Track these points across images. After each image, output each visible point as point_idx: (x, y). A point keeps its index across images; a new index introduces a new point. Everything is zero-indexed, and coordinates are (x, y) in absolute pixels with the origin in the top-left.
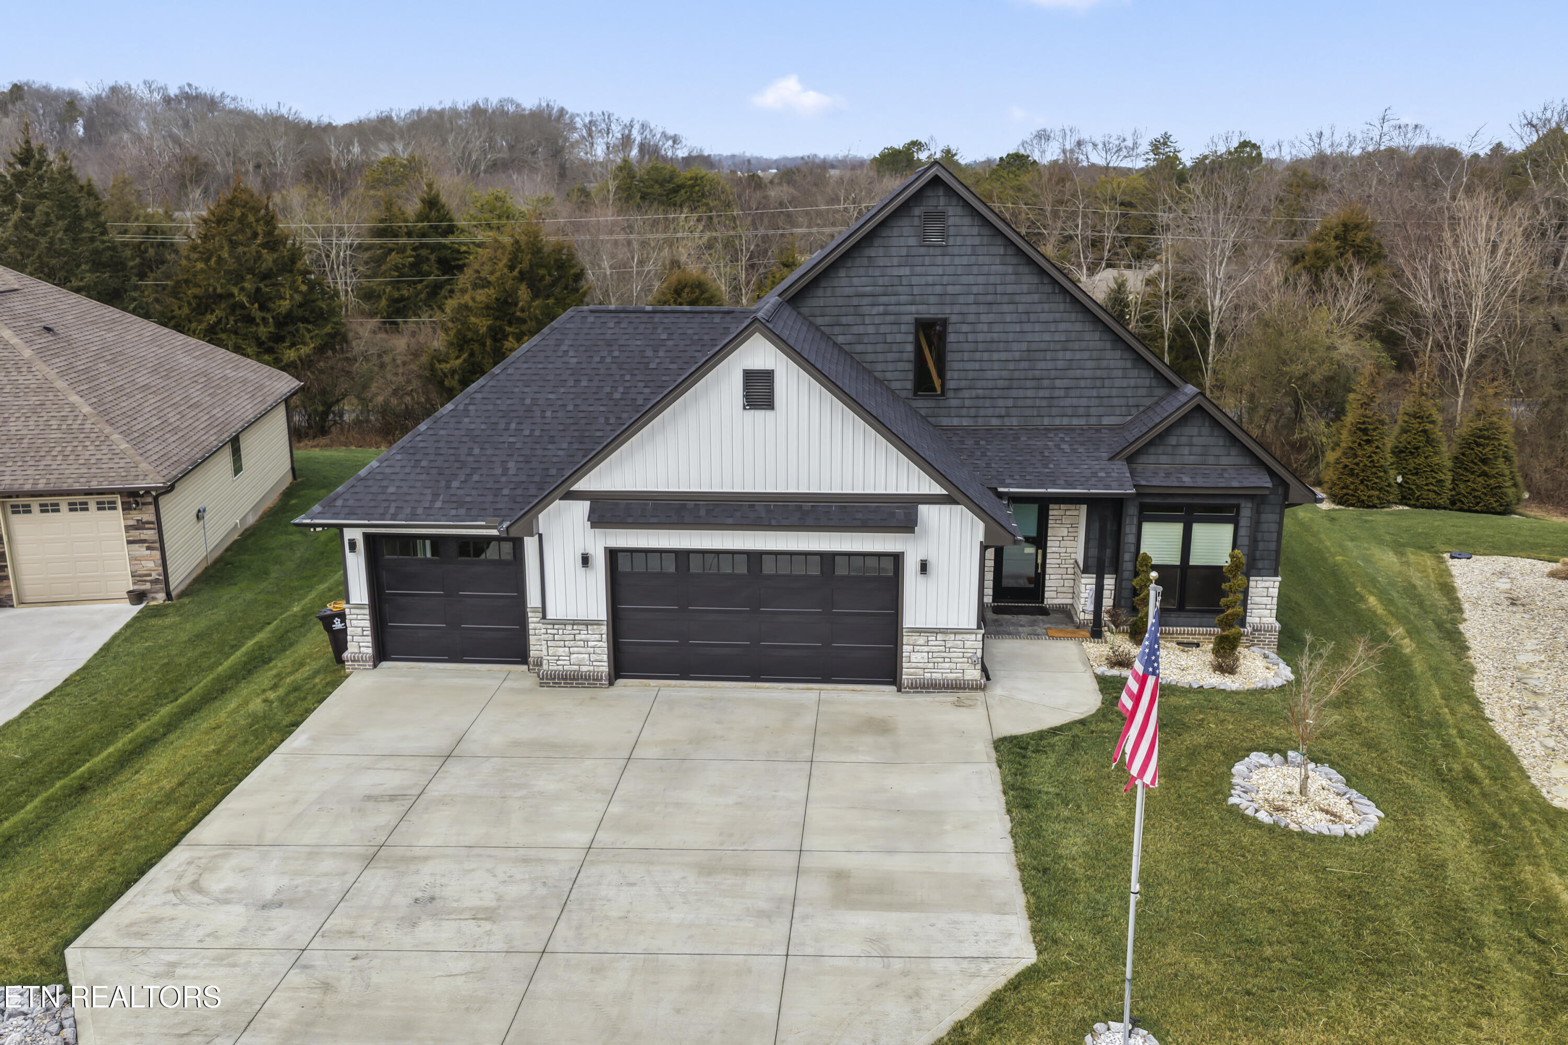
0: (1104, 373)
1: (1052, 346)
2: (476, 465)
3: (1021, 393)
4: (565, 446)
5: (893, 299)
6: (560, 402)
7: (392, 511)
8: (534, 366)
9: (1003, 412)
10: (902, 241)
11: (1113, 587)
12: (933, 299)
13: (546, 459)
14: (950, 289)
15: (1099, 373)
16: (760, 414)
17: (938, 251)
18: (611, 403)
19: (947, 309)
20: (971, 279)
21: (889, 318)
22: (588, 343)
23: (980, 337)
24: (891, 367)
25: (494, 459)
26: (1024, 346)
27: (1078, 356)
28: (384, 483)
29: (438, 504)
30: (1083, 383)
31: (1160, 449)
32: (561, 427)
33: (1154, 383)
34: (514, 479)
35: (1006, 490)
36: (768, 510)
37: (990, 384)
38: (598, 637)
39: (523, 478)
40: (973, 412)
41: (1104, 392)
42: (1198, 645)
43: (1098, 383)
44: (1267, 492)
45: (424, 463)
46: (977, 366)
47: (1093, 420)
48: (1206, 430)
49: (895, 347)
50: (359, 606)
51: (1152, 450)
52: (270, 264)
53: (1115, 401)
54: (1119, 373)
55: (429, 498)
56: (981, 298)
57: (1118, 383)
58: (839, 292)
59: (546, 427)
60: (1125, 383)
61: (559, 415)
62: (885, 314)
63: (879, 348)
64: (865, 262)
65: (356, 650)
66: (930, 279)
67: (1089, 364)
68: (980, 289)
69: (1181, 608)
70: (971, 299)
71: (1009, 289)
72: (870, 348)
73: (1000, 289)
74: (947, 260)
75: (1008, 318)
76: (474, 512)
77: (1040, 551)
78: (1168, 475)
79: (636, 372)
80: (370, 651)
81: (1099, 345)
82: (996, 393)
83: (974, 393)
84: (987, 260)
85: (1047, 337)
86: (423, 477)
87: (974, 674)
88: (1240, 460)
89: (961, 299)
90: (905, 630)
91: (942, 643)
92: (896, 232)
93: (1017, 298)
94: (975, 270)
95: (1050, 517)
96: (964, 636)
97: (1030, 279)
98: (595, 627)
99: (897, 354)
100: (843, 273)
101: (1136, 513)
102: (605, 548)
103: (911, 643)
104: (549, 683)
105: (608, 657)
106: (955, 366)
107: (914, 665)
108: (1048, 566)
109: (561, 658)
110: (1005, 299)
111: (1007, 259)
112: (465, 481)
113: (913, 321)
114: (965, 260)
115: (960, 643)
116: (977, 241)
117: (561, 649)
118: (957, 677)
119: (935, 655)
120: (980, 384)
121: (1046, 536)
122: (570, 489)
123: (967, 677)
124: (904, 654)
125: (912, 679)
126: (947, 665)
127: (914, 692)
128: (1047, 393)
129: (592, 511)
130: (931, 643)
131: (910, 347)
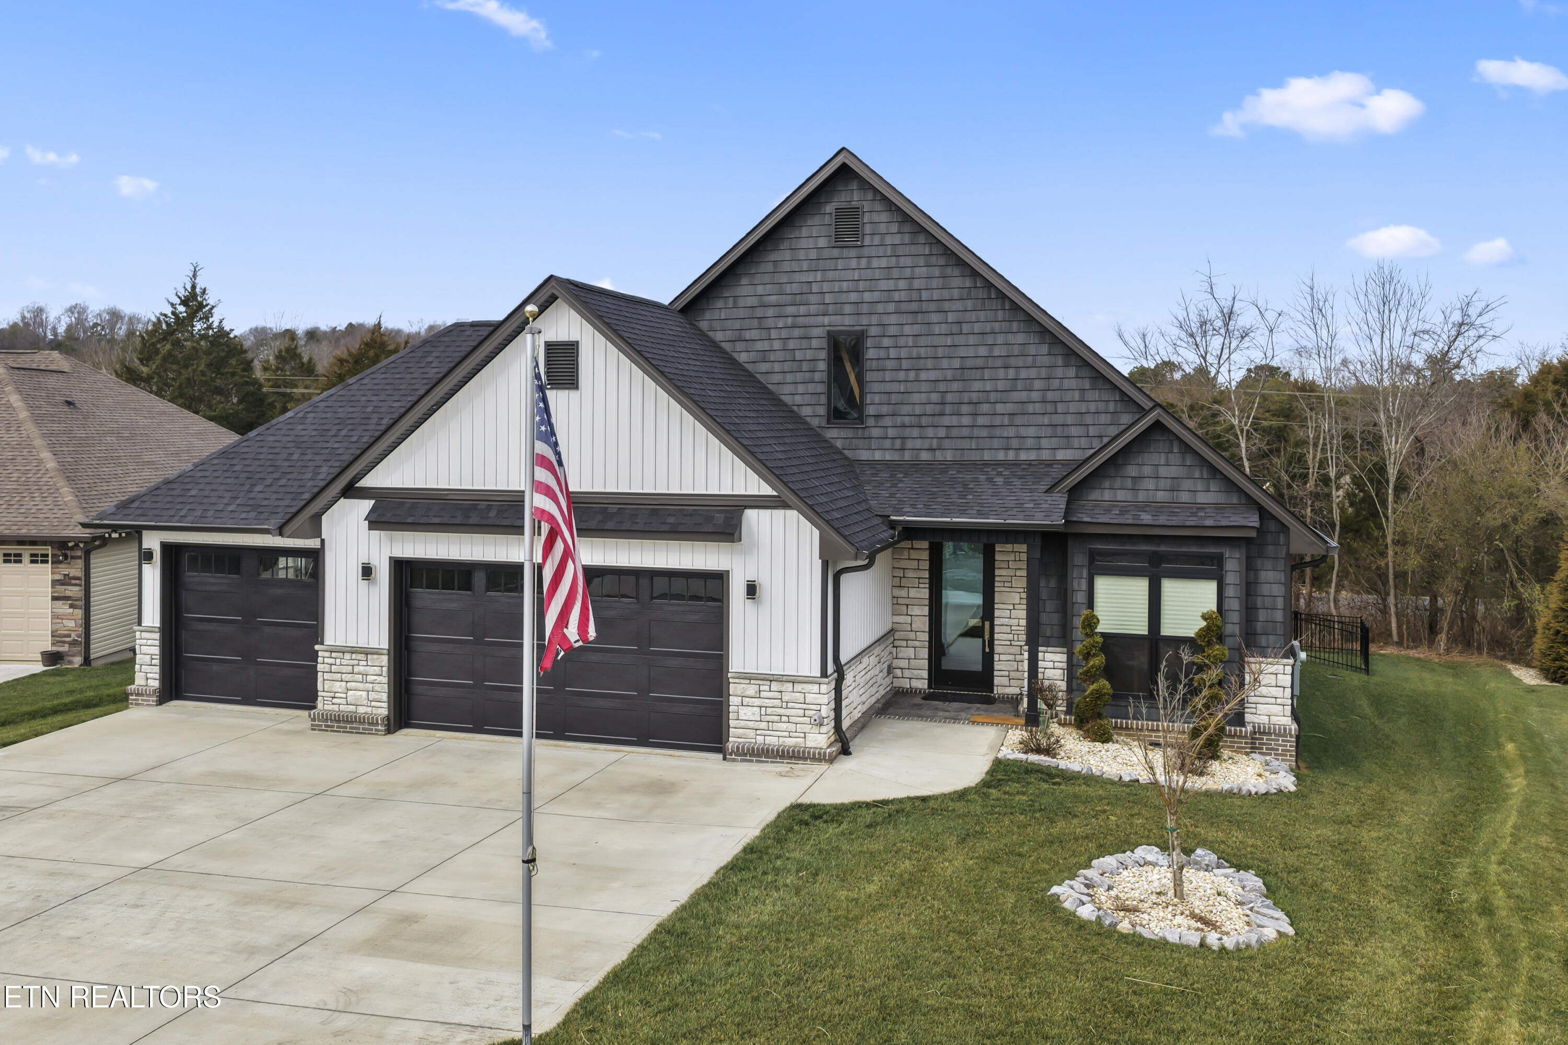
0: (1056, 396)
1: (990, 363)
2: (288, 470)
3: (955, 421)
5: (803, 310)
9: (935, 443)
10: (811, 243)
12: (847, 309)
14: (867, 297)
15: (1050, 396)
16: (563, 395)
17: (853, 253)
19: (864, 320)
23: (904, 353)
24: (801, 389)
26: (956, 363)
27: (1023, 374)
29: (232, 507)
30: (1030, 408)
31: (1118, 482)
35: (900, 518)
37: (918, 410)
38: (378, 670)
40: (897, 444)
41: (1058, 419)
43: (1050, 408)
44: (1254, 533)
46: (901, 387)
47: (1044, 455)
48: (1175, 458)
49: (805, 366)
50: (150, 630)
51: (1096, 483)
53: (1072, 431)
54: (1074, 395)
55: (226, 500)
56: (904, 307)
57: (1073, 407)
58: (741, 302)
60: (1082, 407)
63: (787, 366)
64: (770, 267)
65: (143, 682)
66: (845, 285)
67: (1037, 384)
68: (903, 295)
70: (891, 307)
71: (937, 295)
72: (776, 367)
73: (925, 295)
74: (863, 263)
77: (987, 624)
78: (1123, 512)
80: (156, 684)
81: (1049, 360)
82: (925, 421)
84: (910, 261)
85: (983, 351)
86: (230, 481)
88: (1221, 498)
89: (881, 308)
90: (730, 675)
91: (777, 695)
92: (804, 232)
93: (946, 306)
94: (895, 273)
95: (997, 579)
96: (805, 686)
97: (958, 282)
98: (375, 656)
99: (807, 374)
100: (744, 281)
101: (1086, 563)
102: (390, 558)
103: (739, 693)
104: (321, 726)
105: (389, 697)
106: (876, 387)
107: (742, 723)
108: (996, 642)
109: (337, 695)
110: (933, 307)
111: (934, 260)
112: (271, 485)
113: (825, 335)
114: (884, 263)
115: (800, 697)
116: (897, 239)
117: (338, 684)
118: (797, 743)
119: (769, 711)
120: (906, 409)
121: (993, 603)
122: (357, 485)
123: (809, 744)
124: (731, 709)
125: (740, 743)
126: (784, 726)
127: (742, 761)
128: (986, 421)
129: (373, 510)
130: (763, 694)
131: (822, 366)
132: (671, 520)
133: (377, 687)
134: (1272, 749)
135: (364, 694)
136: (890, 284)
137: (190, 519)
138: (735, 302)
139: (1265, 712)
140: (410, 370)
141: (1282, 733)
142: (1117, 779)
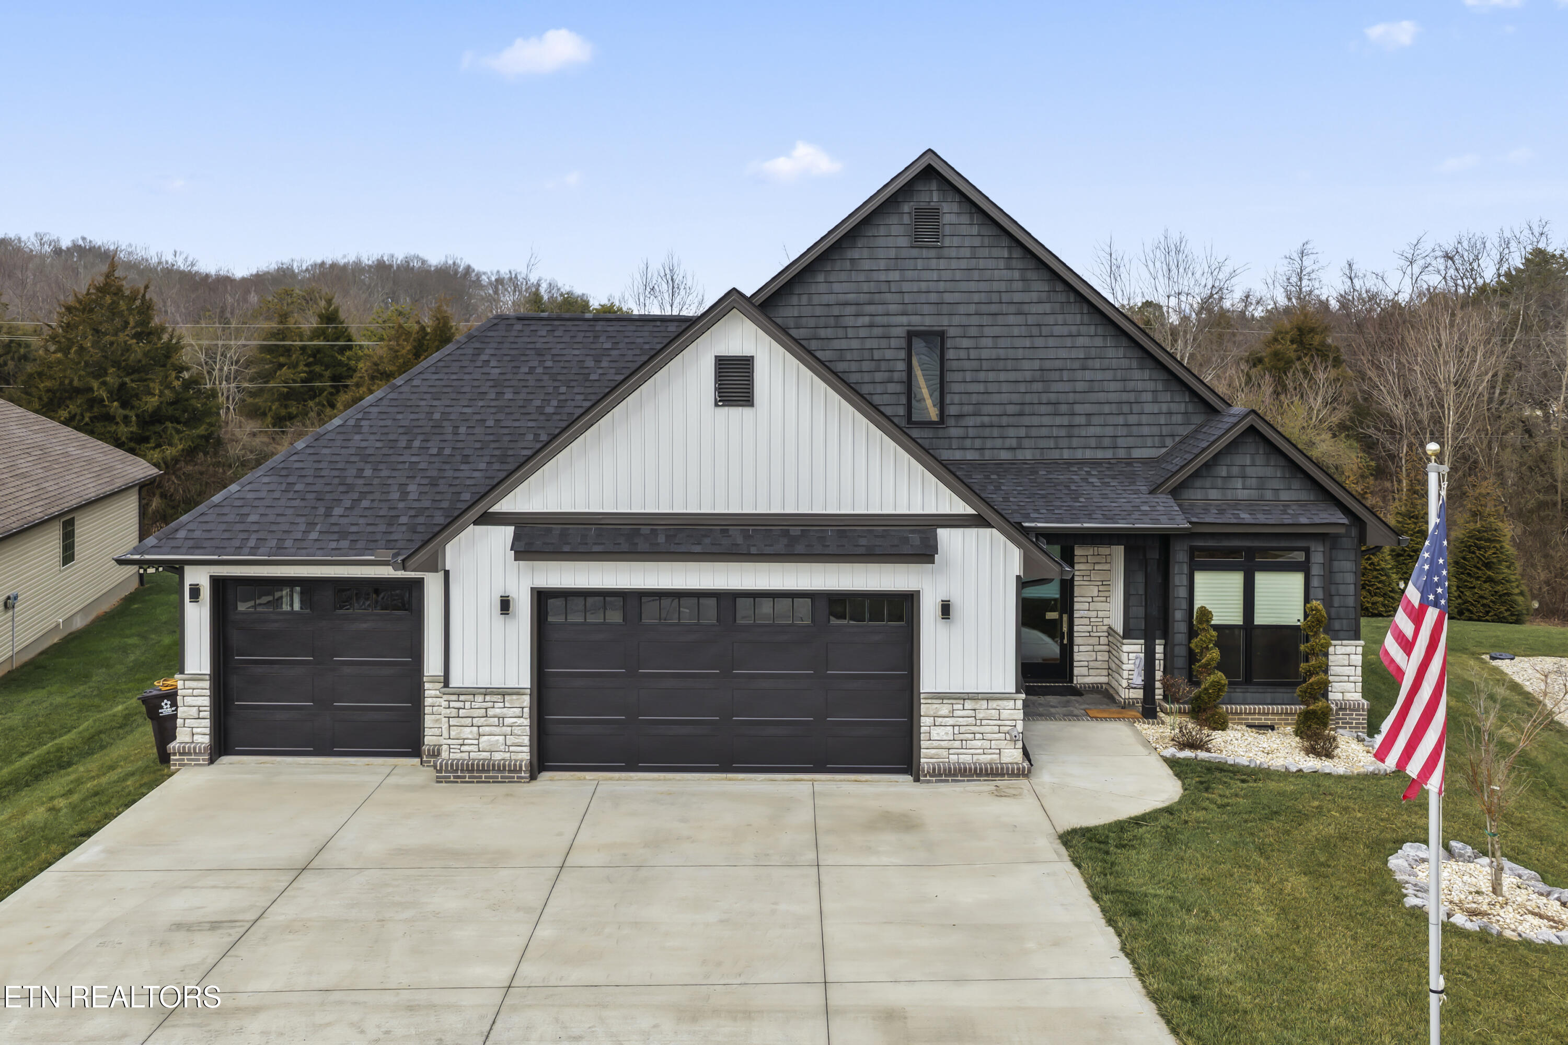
0: (1132, 397)
1: (1069, 365)
2: (366, 489)
3: (1035, 420)
4: (483, 466)
5: (880, 309)
6: (478, 417)
7: (252, 543)
8: (447, 377)
9: (1014, 443)
10: (891, 242)
12: (926, 309)
13: (458, 481)
14: (948, 298)
16: (735, 413)
17: (932, 253)
18: (542, 417)
19: (945, 321)
20: (973, 286)
21: (877, 331)
22: (516, 352)
23: (985, 354)
24: (879, 388)
25: (390, 481)
26: (1036, 365)
27: (1099, 375)
28: (245, 510)
29: (314, 535)
30: (1107, 409)
31: (1208, 482)
32: (478, 445)
33: (1191, 408)
34: (416, 505)
35: (1033, 525)
36: (747, 536)
37: (998, 410)
38: (518, 711)
39: (427, 504)
40: (978, 443)
41: (1133, 419)
42: (1272, 727)
43: (1126, 408)
44: (1342, 530)
45: (298, 487)
46: (981, 388)
47: (1121, 453)
48: (1260, 460)
49: (884, 366)
50: (197, 677)
51: (1198, 483)
52: (140, 355)
53: (1146, 430)
54: (1148, 397)
55: (303, 527)
56: (984, 308)
57: (1148, 408)
58: (816, 299)
59: (459, 445)
60: (1155, 408)
61: (476, 431)
62: (871, 326)
63: (866, 366)
64: (848, 265)
65: (188, 739)
66: (923, 286)
67: (1113, 386)
68: (983, 297)
69: (1248, 681)
70: (972, 308)
71: (1017, 297)
72: (854, 366)
73: (1005, 297)
74: (943, 264)
75: (1016, 331)
76: (360, 545)
77: (1065, 616)
78: (1221, 512)
79: (573, 384)
80: (206, 740)
81: (1125, 363)
82: (1004, 421)
83: (978, 420)
84: (991, 264)
85: (1063, 353)
86: (297, 503)
87: (1013, 755)
88: (1303, 495)
89: (962, 309)
90: (922, 696)
91: (971, 713)
92: (882, 231)
93: (1026, 308)
94: (975, 275)
95: (1076, 573)
96: (1000, 702)
97: (1040, 286)
98: (515, 697)
99: (887, 374)
100: (821, 277)
101: (1186, 559)
102: (533, 588)
103: (932, 713)
104: (451, 777)
105: (530, 740)
106: (956, 387)
107: (935, 744)
108: (1075, 635)
109: (466, 742)
110: (1012, 309)
111: (1014, 263)
112: (351, 508)
113: (904, 335)
114: (963, 264)
115: (994, 713)
116: (977, 242)
117: (468, 730)
118: (992, 759)
119: (963, 729)
120: (986, 409)
121: (1072, 596)
122: (491, 510)
123: (1005, 760)
124: (923, 729)
125: (933, 764)
126: (978, 744)
127: (937, 781)
128: (1065, 421)
129: (517, 538)
130: (957, 713)
131: (901, 366)
132: (863, 542)
133: (517, 730)
134: (1348, 723)
135: (501, 738)
137: (261, 551)
138: (809, 299)
139: (1339, 689)
140: (466, 370)
141: (1356, 708)
142: (1283, 770)
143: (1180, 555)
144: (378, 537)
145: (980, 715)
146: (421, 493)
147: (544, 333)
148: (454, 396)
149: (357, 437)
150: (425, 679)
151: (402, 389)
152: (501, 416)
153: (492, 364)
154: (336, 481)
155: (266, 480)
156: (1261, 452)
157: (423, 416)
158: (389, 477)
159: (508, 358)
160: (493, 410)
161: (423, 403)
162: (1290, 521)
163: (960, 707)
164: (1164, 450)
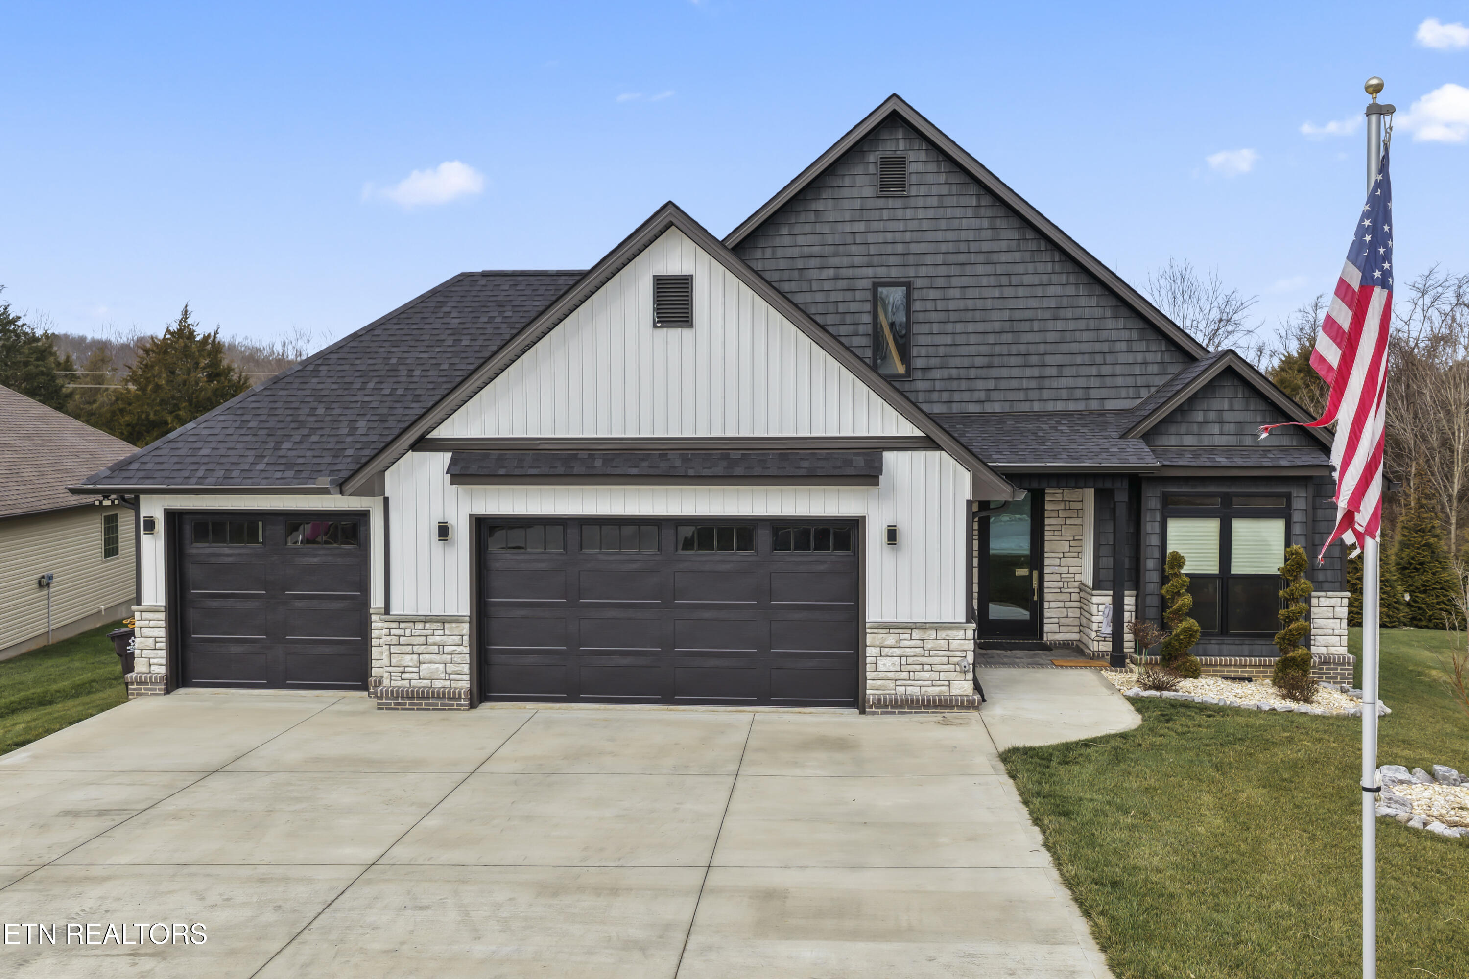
0: (1105, 347)
1: (1040, 314)
2: (316, 425)
3: (1004, 372)
5: (845, 261)
6: (434, 361)
7: (200, 474)
8: (407, 327)
9: (982, 395)
10: (854, 192)
11: (1133, 608)
12: (893, 260)
14: (914, 248)
15: (1098, 347)
16: (674, 334)
17: (899, 203)
19: (911, 272)
21: (842, 284)
22: (477, 304)
23: (952, 305)
25: (341, 418)
26: (1006, 315)
27: (1072, 325)
28: (197, 445)
29: (261, 467)
30: (1079, 359)
31: (1183, 428)
32: (430, 386)
33: (1167, 358)
34: (362, 439)
36: (685, 459)
37: (966, 362)
38: (457, 639)
40: (945, 396)
41: (1106, 370)
42: (1250, 680)
43: (1099, 359)
44: (1326, 473)
45: (252, 424)
46: (949, 340)
47: (1094, 405)
48: (1238, 404)
49: (849, 319)
50: (153, 610)
51: (1173, 429)
53: (1120, 381)
54: (1122, 346)
55: (251, 459)
57: (1122, 358)
58: (780, 253)
59: (412, 386)
60: (1130, 358)
61: (430, 373)
62: (836, 278)
63: (830, 319)
64: (812, 217)
65: (145, 669)
66: (889, 237)
67: (1086, 336)
68: (951, 247)
69: (1224, 631)
70: (939, 259)
71: (985, 246)
73: (973, 247)
74: (909, 213)
75: (985, 281)
76: (303, 475)
77: (1035, 574)
78: (1196, 456)
80: (162, 670)
81: (1098, 312)
82: (973, 373)
83: (945, 373)
84: (957, 212)
85: (1032, 303)
86: (248, 438)
87: (963, 687)
88: (1285, 441)
89: (929, 259)
90: (868, 625)
91: (919, 643)
92: (847, 181)
93: (995, 257)
94: (943, 224)
95: (1047, 528)
96: (949, 632)
97: (1010, 234)
98: (454, 625)
99: (852, 327)
100: (785, 230)
101: (1159, 506)
102: (470, 515)
103: (878, 643)
104: (390, 704)
105: (470, 668)
106: (922, 340)
107: (881, 675)
108: (1046, 590)
109: (407, 669)
110: (981, 258)
111: (983, 211)
112: (301, 442)
113: (870, 286)
114: (931, 213)
115: (943, 643)
116: (944, 190)
117: (408, 657)
118: (941, 691)
119: (910, 660)
120: (954, 361)
121: (1042, 551)
122: (429, 436)
123: (954, 691)
124: (868, 660)
125: (879, 695)
126: (927, 675)
127: (883, 713)
128: (1036, 372)
129: (453, 462)
130: (903, 643)
131: (867, 318)
132: (805, 464)
133: (456, 658)
135: (441, 666)
136: (939, 236)
137: (209, 480)
138: (774, 253)
139: (1323, 643)
141: (1341, 662)
142: (1255, 709)
143: (1152, 501)
144: (323, 468)
145: (928, 645)
146: (369, 428)
147: (507, 287)
148: (412, 343)
149: (315, 380)
150: (371, 611)
151: (362, 338)
152: (456, 360)
153: (452, 315)
154: (289, 419)
155: (222, 418)
156: (1240, 396)
157: (380, 361)
158: (340, 415)
159: (470, 309)
160: (449, 355)
161: (382, 350)
162: (1270, 464)
163: (908, 636)
164: (1139, 401)
